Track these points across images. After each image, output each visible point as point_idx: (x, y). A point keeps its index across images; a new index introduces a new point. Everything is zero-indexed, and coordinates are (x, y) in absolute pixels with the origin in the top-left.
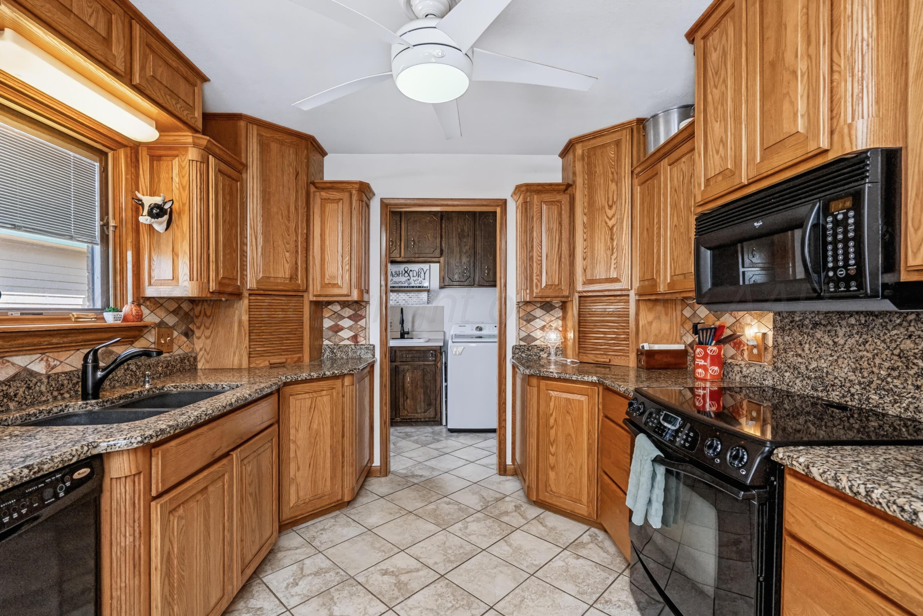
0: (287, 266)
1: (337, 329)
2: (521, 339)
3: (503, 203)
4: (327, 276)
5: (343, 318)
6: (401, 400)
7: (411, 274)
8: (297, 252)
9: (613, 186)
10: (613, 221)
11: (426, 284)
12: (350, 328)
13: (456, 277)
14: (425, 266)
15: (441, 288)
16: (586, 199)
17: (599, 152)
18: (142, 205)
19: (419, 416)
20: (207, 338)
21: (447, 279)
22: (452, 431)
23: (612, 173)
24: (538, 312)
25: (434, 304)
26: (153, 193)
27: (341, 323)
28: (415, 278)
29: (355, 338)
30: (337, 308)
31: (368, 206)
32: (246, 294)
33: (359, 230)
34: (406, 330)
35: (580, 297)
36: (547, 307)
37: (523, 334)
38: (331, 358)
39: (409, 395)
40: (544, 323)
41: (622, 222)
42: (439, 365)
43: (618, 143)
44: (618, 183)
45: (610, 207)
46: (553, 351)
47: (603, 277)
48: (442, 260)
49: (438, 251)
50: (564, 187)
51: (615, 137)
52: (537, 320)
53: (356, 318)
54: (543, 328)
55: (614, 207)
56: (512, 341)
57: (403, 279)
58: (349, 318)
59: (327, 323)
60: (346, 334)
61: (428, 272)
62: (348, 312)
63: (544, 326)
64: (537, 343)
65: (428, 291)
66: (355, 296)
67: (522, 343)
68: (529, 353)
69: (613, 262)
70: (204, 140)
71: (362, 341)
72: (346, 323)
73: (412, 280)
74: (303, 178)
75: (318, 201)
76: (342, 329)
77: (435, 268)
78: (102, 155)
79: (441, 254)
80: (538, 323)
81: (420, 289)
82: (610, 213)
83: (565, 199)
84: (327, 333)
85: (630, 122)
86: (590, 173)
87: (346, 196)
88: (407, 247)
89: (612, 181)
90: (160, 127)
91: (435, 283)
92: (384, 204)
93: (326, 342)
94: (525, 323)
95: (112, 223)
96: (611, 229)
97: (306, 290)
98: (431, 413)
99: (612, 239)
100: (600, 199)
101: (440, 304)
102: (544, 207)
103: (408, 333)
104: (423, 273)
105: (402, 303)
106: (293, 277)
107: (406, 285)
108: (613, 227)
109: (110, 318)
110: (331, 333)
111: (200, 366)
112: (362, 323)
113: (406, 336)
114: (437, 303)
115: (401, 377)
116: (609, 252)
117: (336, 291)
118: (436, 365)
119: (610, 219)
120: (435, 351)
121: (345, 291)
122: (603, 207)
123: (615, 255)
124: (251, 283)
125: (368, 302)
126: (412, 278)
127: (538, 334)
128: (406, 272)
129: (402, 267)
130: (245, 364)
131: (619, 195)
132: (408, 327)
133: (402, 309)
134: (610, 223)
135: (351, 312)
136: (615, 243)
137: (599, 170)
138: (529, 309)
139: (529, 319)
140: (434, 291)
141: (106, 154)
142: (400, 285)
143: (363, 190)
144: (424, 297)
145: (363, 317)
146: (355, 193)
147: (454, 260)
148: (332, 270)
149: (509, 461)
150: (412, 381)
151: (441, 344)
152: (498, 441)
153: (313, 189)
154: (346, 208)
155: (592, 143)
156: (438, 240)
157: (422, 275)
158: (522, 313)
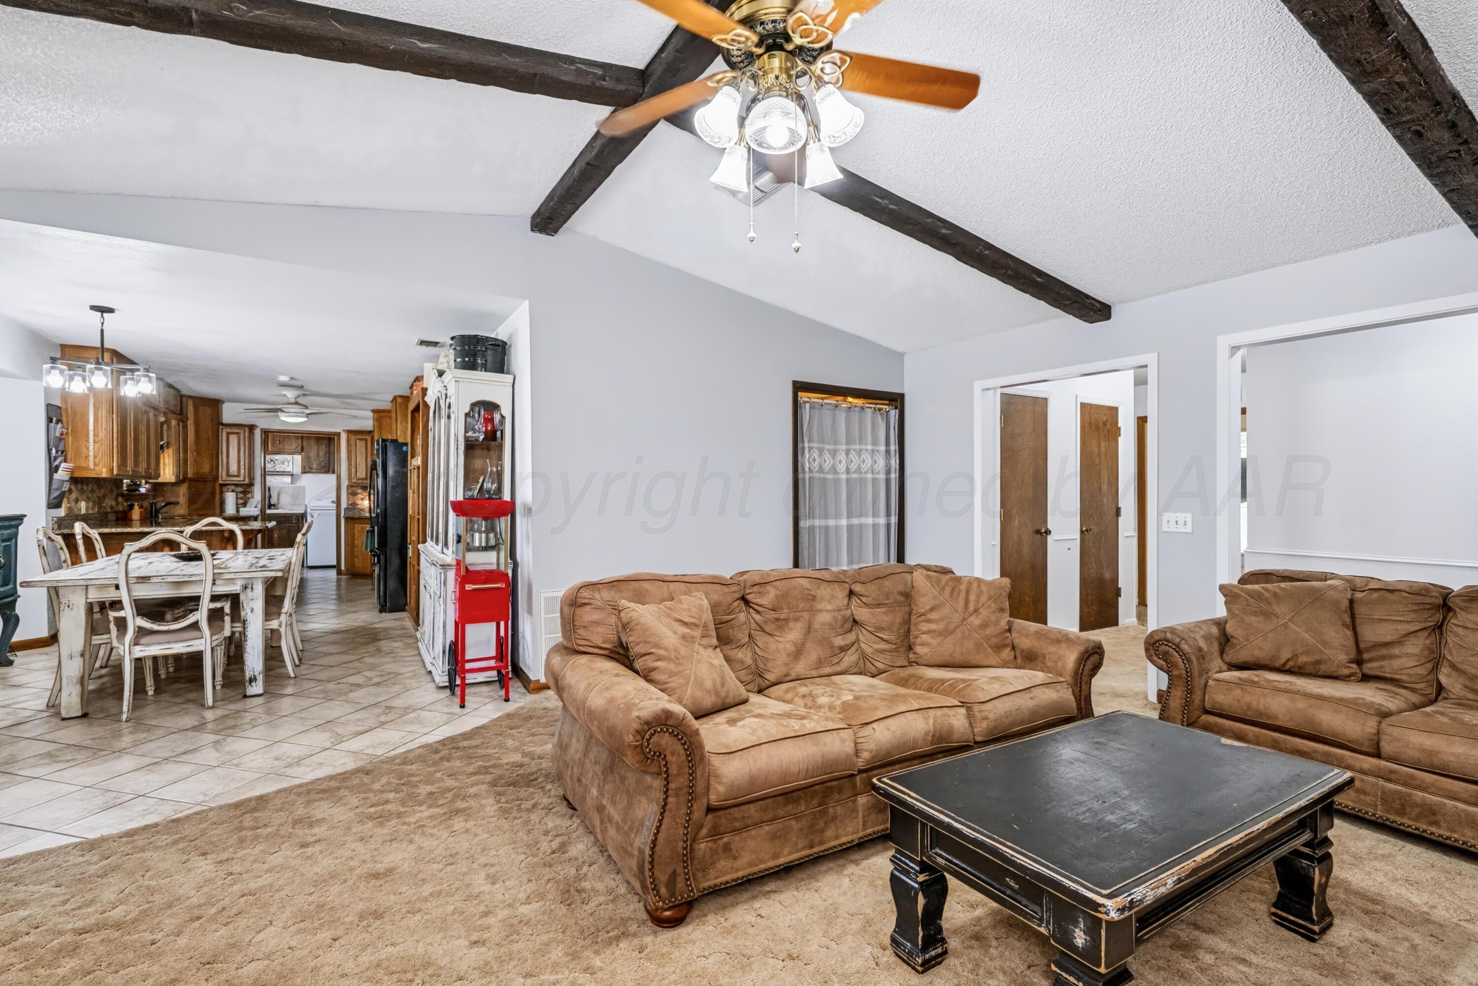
0: (207, 466)
3: (339, 434)
4: (229, 471)
5: (236, 492)
7: (277, 462)
8: (213, 459)
11: (289, 469)
13: (315, 466)
14: (290, 457)
15: (303, 473)
17: (383, 418)
21: (307, 468)
22: (311, 568)
24: (360, 491)
25: (297, 484)
28: (280, 466)
30: (233, 487)
31: (253, 434)
32: (189, 480)
33: (250, 448)
34: (272, 503)
36: (364, 488)
37: (350, 502)
40: (363, 497)
42: (300, 525)
46: (366, 509)
48: (303, 453)
49: (300, 447)
50: (368, 432)
53: (245, 493)
54: (362, 499)
56: (344, 504)
61: (292, 461)
62: (240, 489)
63: (364, 499)
64: (359, 506)
65: (292, 475)
66: (246, 481)
67: (350, 506)
68: (354, 511)
70: (180, 417)
73: (278, 467)
74: (215, 421)
75: (224, 432)
77: (298, 458)
79: (302, 449)
80: (360, 496)
81: (285, 473)
83: (369, 438)
86: (380, 427)
87: (240, 430)
91: (298, 469)
94: (352, 496)
97: (218, 478)
101: (302, 485)
102: (358, 441)
103: (274, 505)
105: (275, 484)
106: (210, 472)
107: (278, 470)
112: (249, 495)
113: (272, 507)
114: (299, 484)
117: (234, 478)
118: (299, 527)
120: (297, 516)
121: (241, 478)
124: (190, 476)
125: (253, 484)
127: (360, 502)
128: (272, 461)
129: (275, 457)
132: (274, 501)
133: (269, 488)
135: (242, 489)
138: (354, 489)
139: (354, 494)
140: (297, 475)
143: (252, 428)
144: (288, 479)
145: (249, 492)
146: (247, 429)
147: (313, 454)
148: (233, 468)
149: (343, 568)
150: (279, 537)
151: (302, 512)
152: (337, 567)
153: (221, 427)
154: (242, 437)
155: (381, 413)
156: (300, 441)
157: (287, 463)
158: (350, 491)
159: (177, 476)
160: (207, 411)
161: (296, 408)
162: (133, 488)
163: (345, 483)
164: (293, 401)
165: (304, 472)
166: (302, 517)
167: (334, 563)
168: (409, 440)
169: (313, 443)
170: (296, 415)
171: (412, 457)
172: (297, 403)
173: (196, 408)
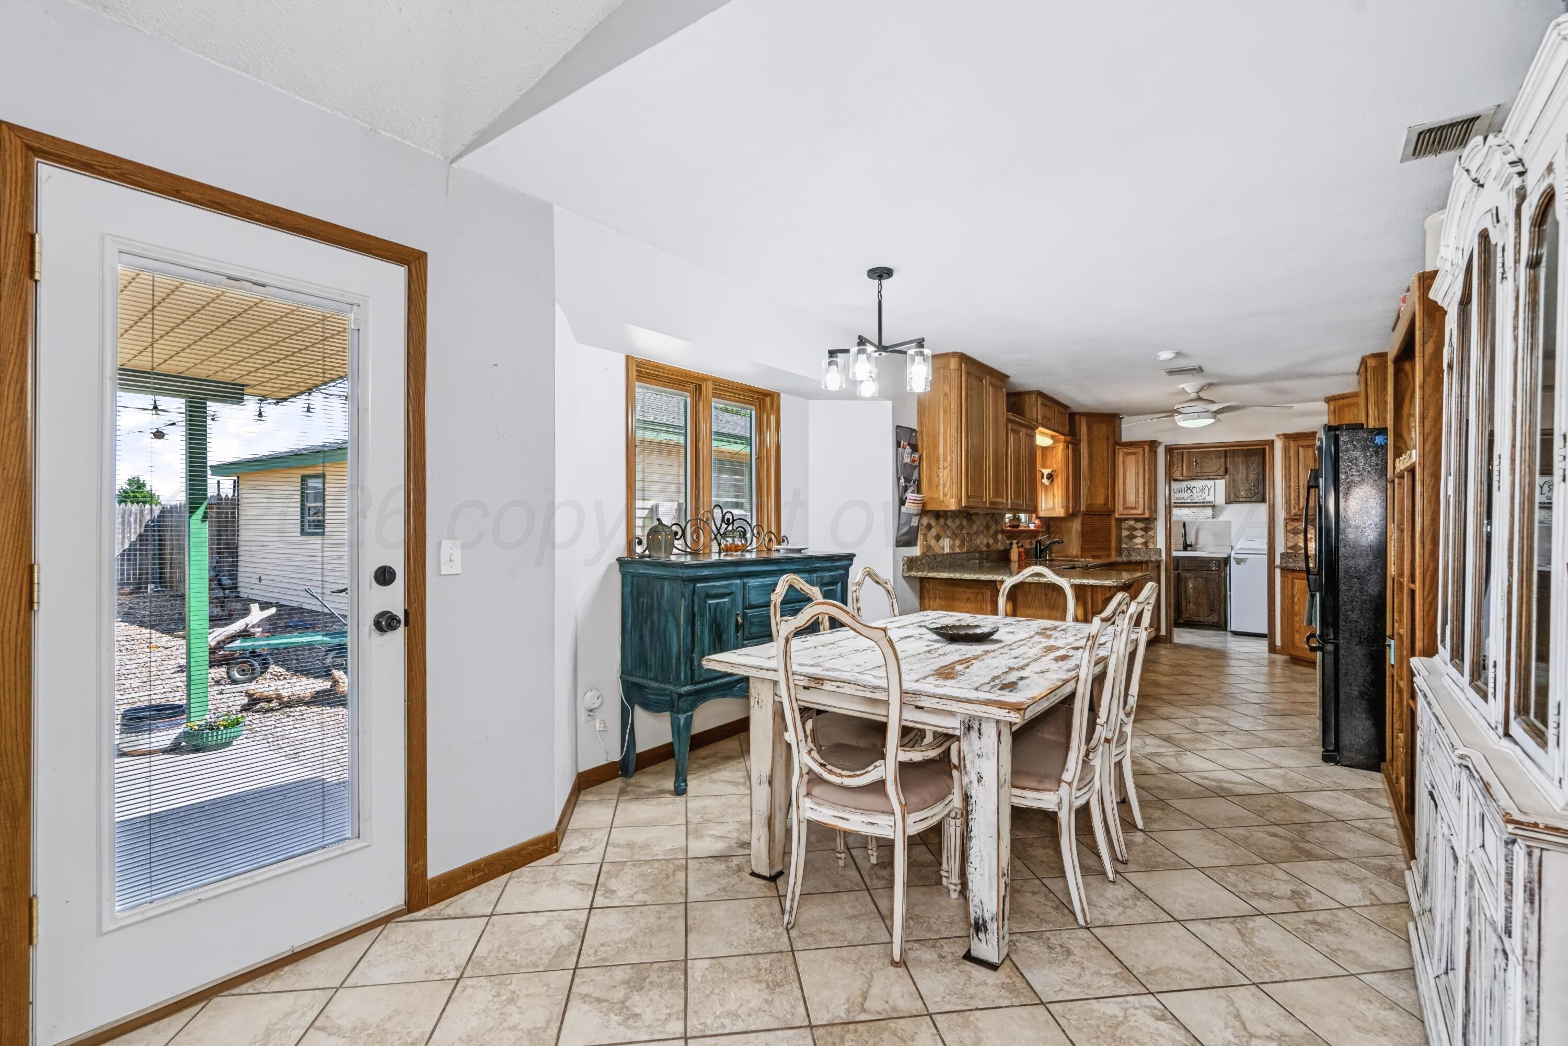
0: (1102, 496)
1: (1131, 537)
2: (1289, 548)
3: (1271, 443)
4: (1127, 502)
5: (1136, 529)
6: (1184, 603)
7: (1194, 490)
8: (1108, 487)
11: (1210, 499)
12: (1142, 536)
13: (1243, 493)
14: (1210, 483)
15: (1226, 503)
17: (1346, 409)
18: (1043, 474)
19: (1202, 619)
21: (1233, 496)
22: (1235, 634)
25: (1220, 519)
26: (1044, 467)
27: (1135, 533)
28: (1198, 494)
29: (1146, 544)
30: (1132, 523)
31: (1156, 452)
32: (1080, 512)
33: (1150, 472)
34: (1189, 543)
37: (1291, 544)
38: (1129, 555)
39: (1192, 600)
42: (1223, 574)
48: (1227, 477)
49: (1223, 469)
53: (1146, 530)
56: (1280, 549)
57: (1188, 495)
58: (1141, 529)
59: (1125, 533)
60: (1139, 541)
61: (1212, 489)
62: (1140, 525)
65: (1214, 506)
66: (1147, 515)
67: (1290, 551)
68: (1296, 559)
70: (1069, 438)
71: (1151, 546)
72: (1139, 533)
73: (1195, 496)
74: (1111, 441)
75: (1121, 454)
76: (1136, 537)
77: (1221, 484)
79: (1226, 472)
81: (1204, 505)
84: (1124, 540)
87: (1140, 450)
88: (1189, 467)
90: (1053, 437)
91: (1221, 499)
92: (1170, 450)
93: (1124, 546)
94: (1293, 536)
97: (1114, 511)
98: (1214, 618)
101: (1226, 518)
102: (1301, 450)
103: (1191, 546)
104: (1207, 489)
105: (1185, 518)
106: (1106, 504)
107: (1190, 500)
109: (1032, 527)
110: (1127, 540)
112: (1151, 533)
113: (1189, 548)
114: (1223, 517)
115: (1183, 584)
117: (1134, 512)
118: (1220, 576)
120: (1219, 562)
121: (1140, 511)
124: (1083, 508)
125: (1156, 519)
126: (1195, 494)
128: (1190, 488)
129: (1184, 485)
130: (1079, 554)
132: (1191, 539)
133: (1184, 524)
135: (1143, 525)
138: (1294, 524)
139: (1295, 531)
140: (1221, 507)
143: (1153, 445)
144: (1209, 511)
145: (1152, 529)
146: (1146, 447)
147: (1240, 476)
148: (1131, 498)
149: (1278, 643)
150: (1194, 588)
151: (1225, 556)
152: (1270, 637)
153: (1117, 447)
154: (1141, 458)
155: (1341, 402)
156: (1223, 460)
157: (1207, 491)
158: (1289, 528)
159: (1067, 511)
160: (1102, 429)
161: (1200, 407)
162: (1015, 523)
163: (1281, 515)
164: (1193, 396)
165: (1228, 502)
166: (1226, 561)
167: (1265, 631)
168: (1390, 423)
169: (1240, 460)
170: (1200, 415)
171: (1398, 454)
172: (1199, 399)
173: (1089, 428)
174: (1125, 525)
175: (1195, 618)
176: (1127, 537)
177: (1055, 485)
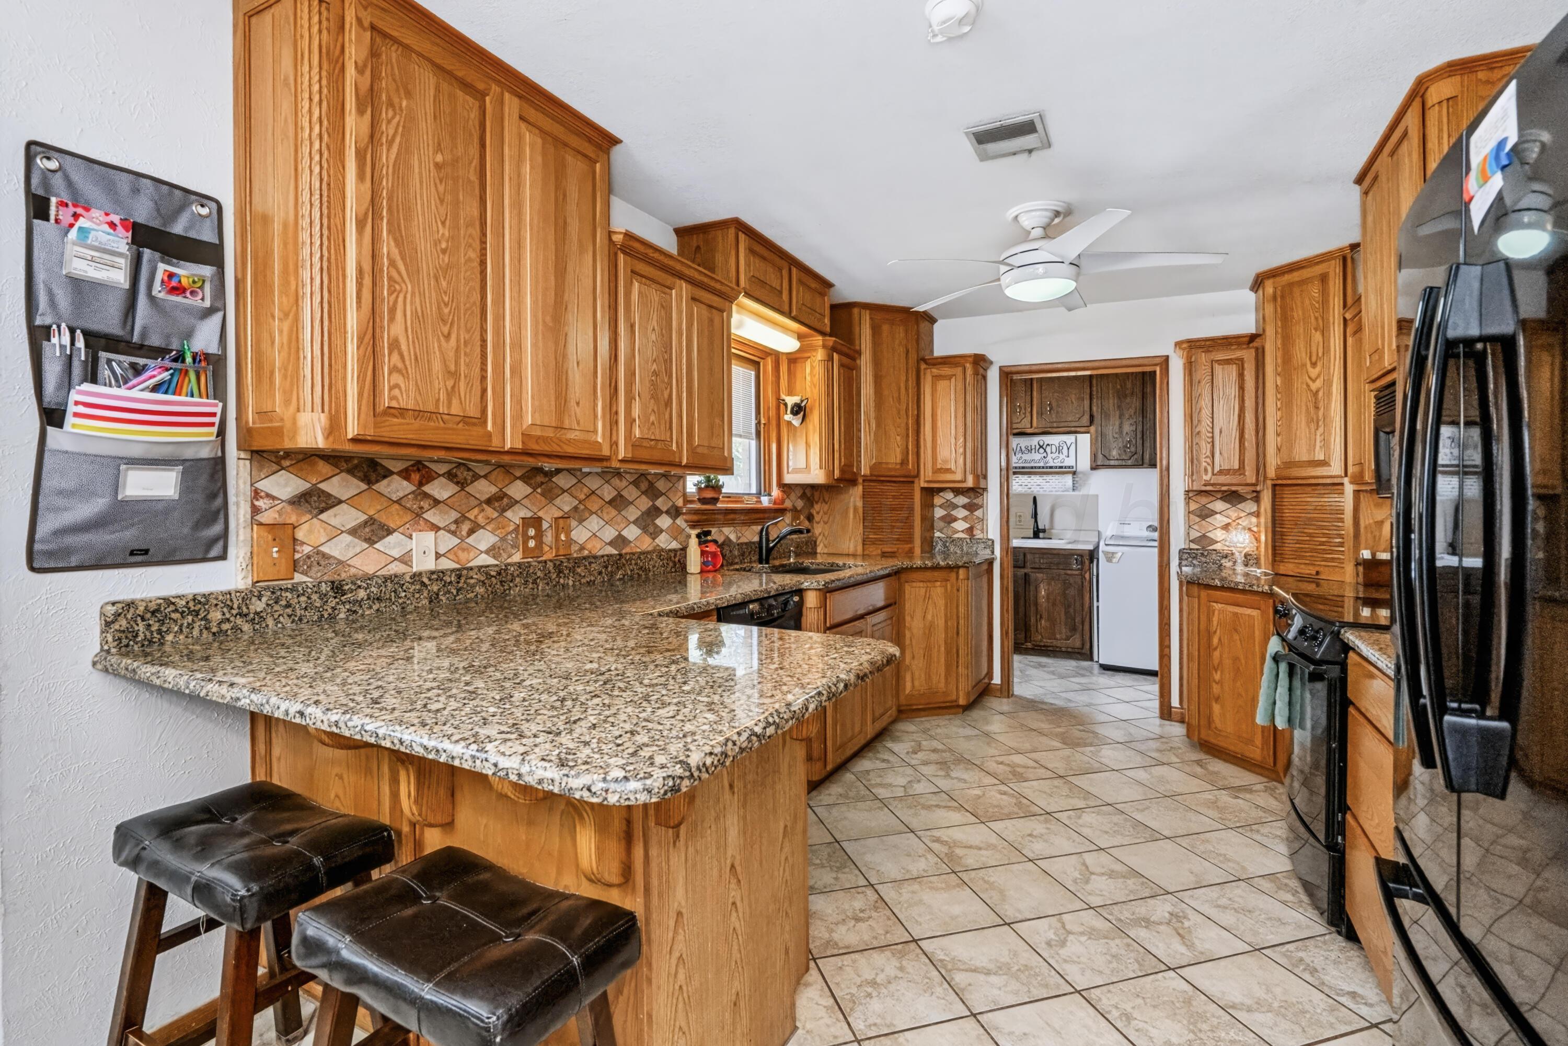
0: (898, 450)
1: (949, 520)
2: (1191, 541)
3: (1165, 361)
4: (939, 461)
5: (955, 507)
6: (1033, 620)
7: (1048, 449)
8: (908, 435)
9: (1317, 336)
10: (1319, 383)
11: (1070, 462)
12: (965, 519)
13: (1115, 453)
14: (1070, 439)
15: (1093, 468)
16: (1279, 354)
17: (1296, 291)
18: (786, 405)
19: (1058, 644)
20: (826, 523)
21: (1100, 456)
22: (1106, 668)
23: (1316, 319)
24: (1219, 505)
25: (1083, 491)
26: (790, 393)
27: (954, 513)
28: (1054, 456)
29: (970, 530)
30: (949, 496)
31: (984, 378)
32: (860, 480)
33: (975, 409)
34: (1041, 526)
35: (1274, 486)
36: (1232, 497)
37: (1195, 534)
38: (943, 553)
39: (1045, 614)
40: (1227, 521)
41: (1331, 386)
42: (1087, 576)
43: (1324, 278)
44: (1324, 332)
45: (1314, 365)
46: (1240, 558)
47: (1305, 458)
48: (1092, 429)
49: (1086, 418)
50: (1247, 339)
51: (1318, 270)
52: (1218, 516)
53: (971, 507)
54: (1226, 527)
55: (1319, 364)
56: (1178, 541)
57: (1037, 456)
58: (964, 507)
59: (939, 513)
60: (960, 525)
61: (1073, 446)
62: (962, 500)
63: (1228, 525)
64: (1217, 546)
65: (1074, 473)
66: (970, 483)
67: (1193, 546)
68: (1203, 559)
69: (1318, 438)
70: (831, 340)
71: (978, 534)
72: (961, 513)
73: (1049, 458)
74: (913, 356)
75: (929, 378)
76: (955, 519)
77: (1085, 440)
78: (756, 365)
79: (1092, 421)
80: (1219, 520)
81: (1061, 471)
82: (1314, 372)
83: (1248, 355)
84: (938, 524)
85: (1341, 250)
86: (1285, 318)
87: (959, 371)
88: (1040, 414)
89: (1316, 329)
90: (800, 337)
91: (1084, 462)
92: (1007, 375)
93: (937, 534)
94: (1198, 519)
95: (763, 421)
96: (1316, 394)
97: (918, 476)
98: (1075, 640)
99: (1317, 408)
100: (1300, 353)
101: (1092, 491)
102: (1217, 367)
103: (1044, 531)
104: (1065, 448)
105: (1036, 490)
106: (904, 462)
107: (1042, 464)
108: (1317, 391)
109: (765, 501)
110: (942, 524)
111: (819, 550)
112: (978, 513)
113: (1041, 535)
114: (1088, 489)
115: (1032, 588)
116: (1313, 426)
117: (949, 477)
118: (1083, 577)
119: (1314, 381)
120: (1082, 556)
121: (958, 477)
122: (1304, 365)
123: (1321, 430)
124: (865, 470)
125: (985, 489)
126: (1050, 456)
127: (1219, 535)
128: (1041, 447)
129: (1035, 441)
130: (860, 550)
131: (1326, 350)
132: (1043, 523)
133: (1035, 499)
134: (1314, 387)
135: (966, 501)
136: (1321, 413)
137: (1298, 314)
138: (1204, 500)
139: (1205, 514)
140: (1084, 473)
141: (758, 363)
142: (1033, 464)
143: (980, 362)
144: (1068, 482)
145: (982, 507)
146: (969, 367)
147: (1111, 429)
148: (946, 454)
149: (1175, 702)
150: (1048, 595)
151: (1091, 547)
152: (1160, 675)
153: (923, 366)
154: (960, 385)
155: (1287, 278)
156: (1087, 403)
157: (1065, 450)
158: (1193, 506)
159: (830, 473)
160: (897, 336)
162: (709, 494)
163: (1178, 485)
164: (1035, 234)
165: (1094, 468)
166: (1092, 555)
167: (1155, 667)
169: (1113, 395)
170: (1047, 268)
173: (876, 330)
174: (938, 501)
175: (1048, 642)
176: (942, 518)
177: (811, 427)
